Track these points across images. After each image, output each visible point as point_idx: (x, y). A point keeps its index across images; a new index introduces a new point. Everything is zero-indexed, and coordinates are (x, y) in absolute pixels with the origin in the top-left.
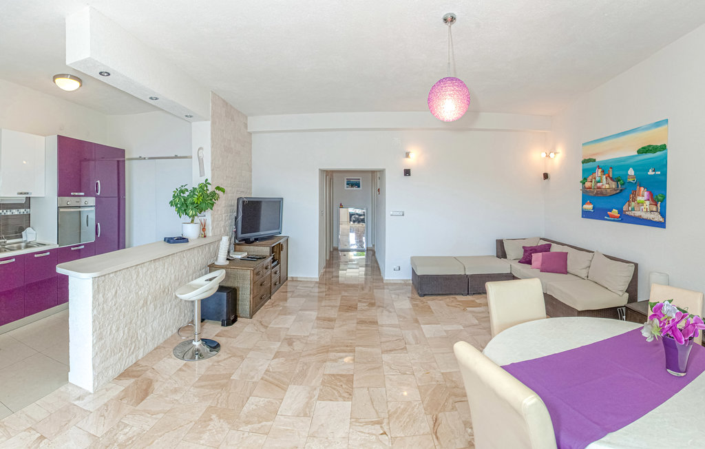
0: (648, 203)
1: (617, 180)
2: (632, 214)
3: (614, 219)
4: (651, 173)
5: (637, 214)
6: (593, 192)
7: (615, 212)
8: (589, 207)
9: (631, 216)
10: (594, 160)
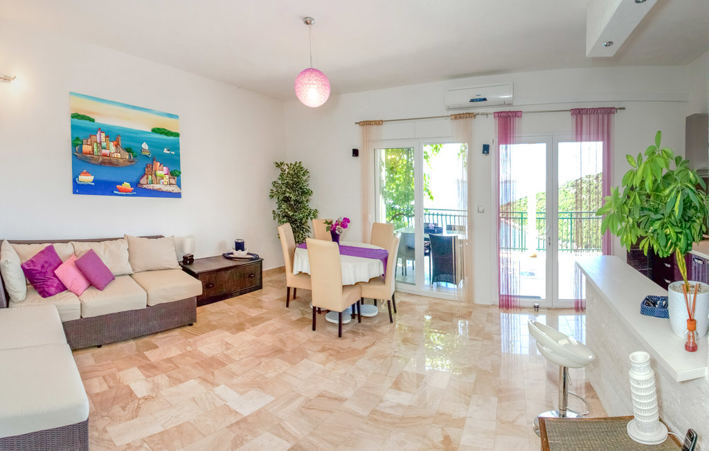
0: (167, 176)
1: (128, 150)
2: (150, 187)
3: (126, 193)
4: (165, 151)
5: (156, 187)
6: (95, 160)
7: (126, 185)
8: (87, 179)
9: (150, 189)
10: (93, 120)
